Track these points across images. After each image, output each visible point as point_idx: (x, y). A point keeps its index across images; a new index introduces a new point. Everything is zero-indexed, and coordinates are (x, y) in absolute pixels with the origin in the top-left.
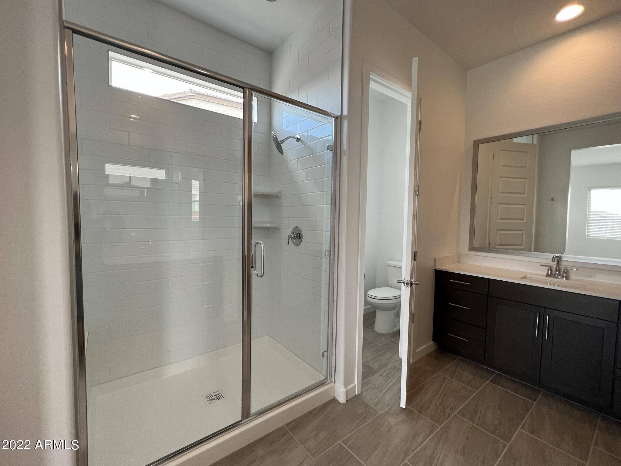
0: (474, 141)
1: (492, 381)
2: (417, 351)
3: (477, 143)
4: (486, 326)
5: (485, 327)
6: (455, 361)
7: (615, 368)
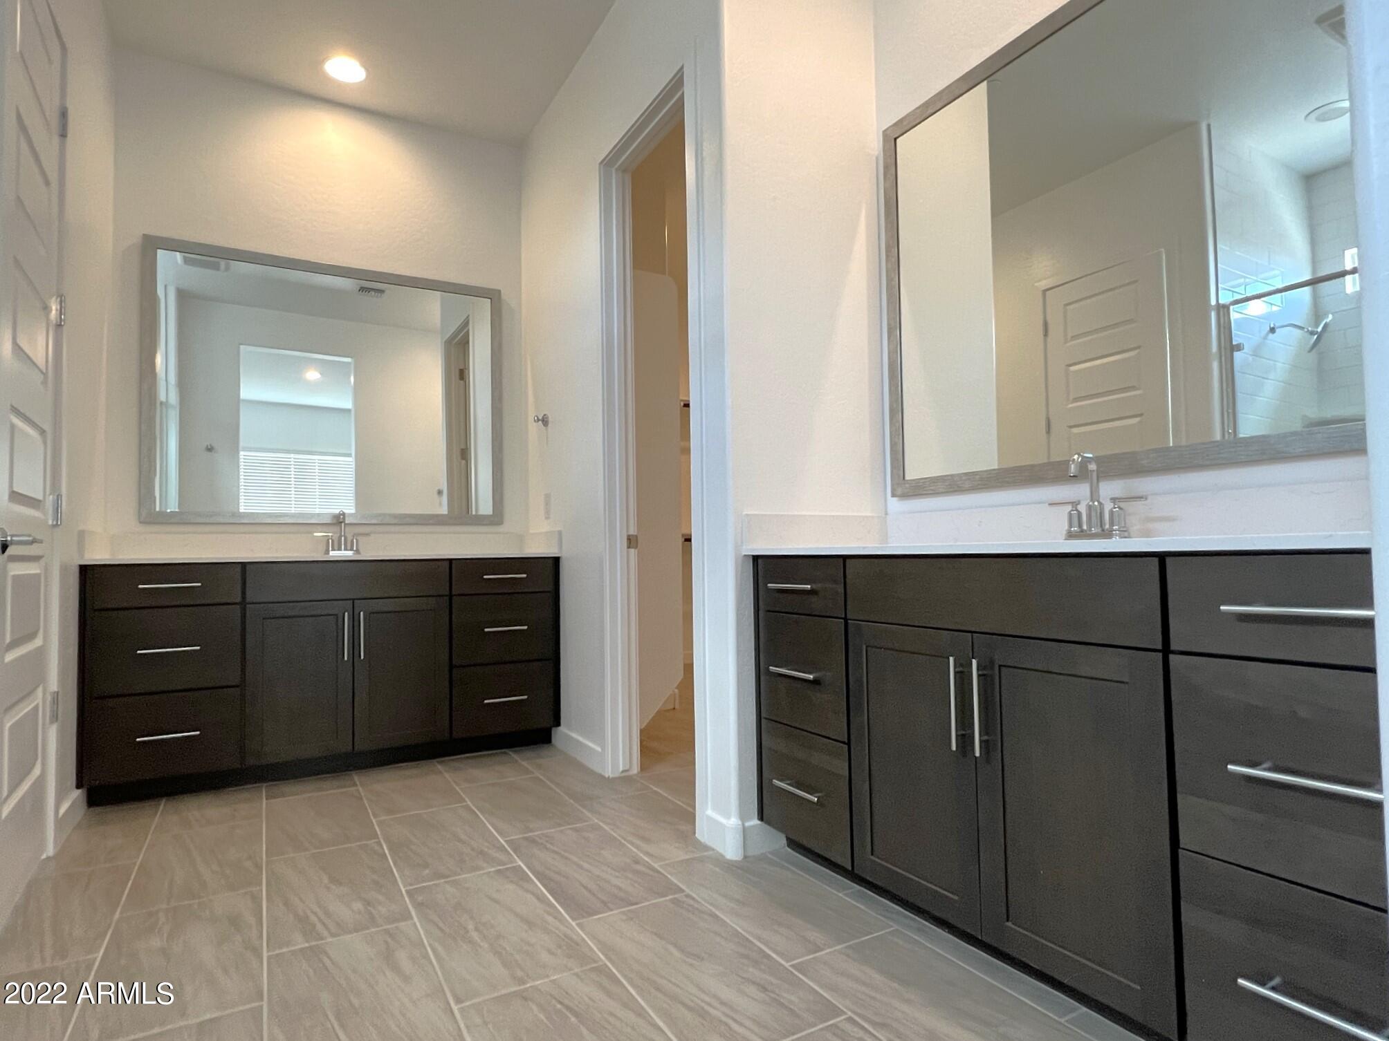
0: (144, 236)
2: (60, 815)
3: (152, 243)
4: (244, 677)
5: (239, 683)
6: (161, 807)
7: (451, 667)
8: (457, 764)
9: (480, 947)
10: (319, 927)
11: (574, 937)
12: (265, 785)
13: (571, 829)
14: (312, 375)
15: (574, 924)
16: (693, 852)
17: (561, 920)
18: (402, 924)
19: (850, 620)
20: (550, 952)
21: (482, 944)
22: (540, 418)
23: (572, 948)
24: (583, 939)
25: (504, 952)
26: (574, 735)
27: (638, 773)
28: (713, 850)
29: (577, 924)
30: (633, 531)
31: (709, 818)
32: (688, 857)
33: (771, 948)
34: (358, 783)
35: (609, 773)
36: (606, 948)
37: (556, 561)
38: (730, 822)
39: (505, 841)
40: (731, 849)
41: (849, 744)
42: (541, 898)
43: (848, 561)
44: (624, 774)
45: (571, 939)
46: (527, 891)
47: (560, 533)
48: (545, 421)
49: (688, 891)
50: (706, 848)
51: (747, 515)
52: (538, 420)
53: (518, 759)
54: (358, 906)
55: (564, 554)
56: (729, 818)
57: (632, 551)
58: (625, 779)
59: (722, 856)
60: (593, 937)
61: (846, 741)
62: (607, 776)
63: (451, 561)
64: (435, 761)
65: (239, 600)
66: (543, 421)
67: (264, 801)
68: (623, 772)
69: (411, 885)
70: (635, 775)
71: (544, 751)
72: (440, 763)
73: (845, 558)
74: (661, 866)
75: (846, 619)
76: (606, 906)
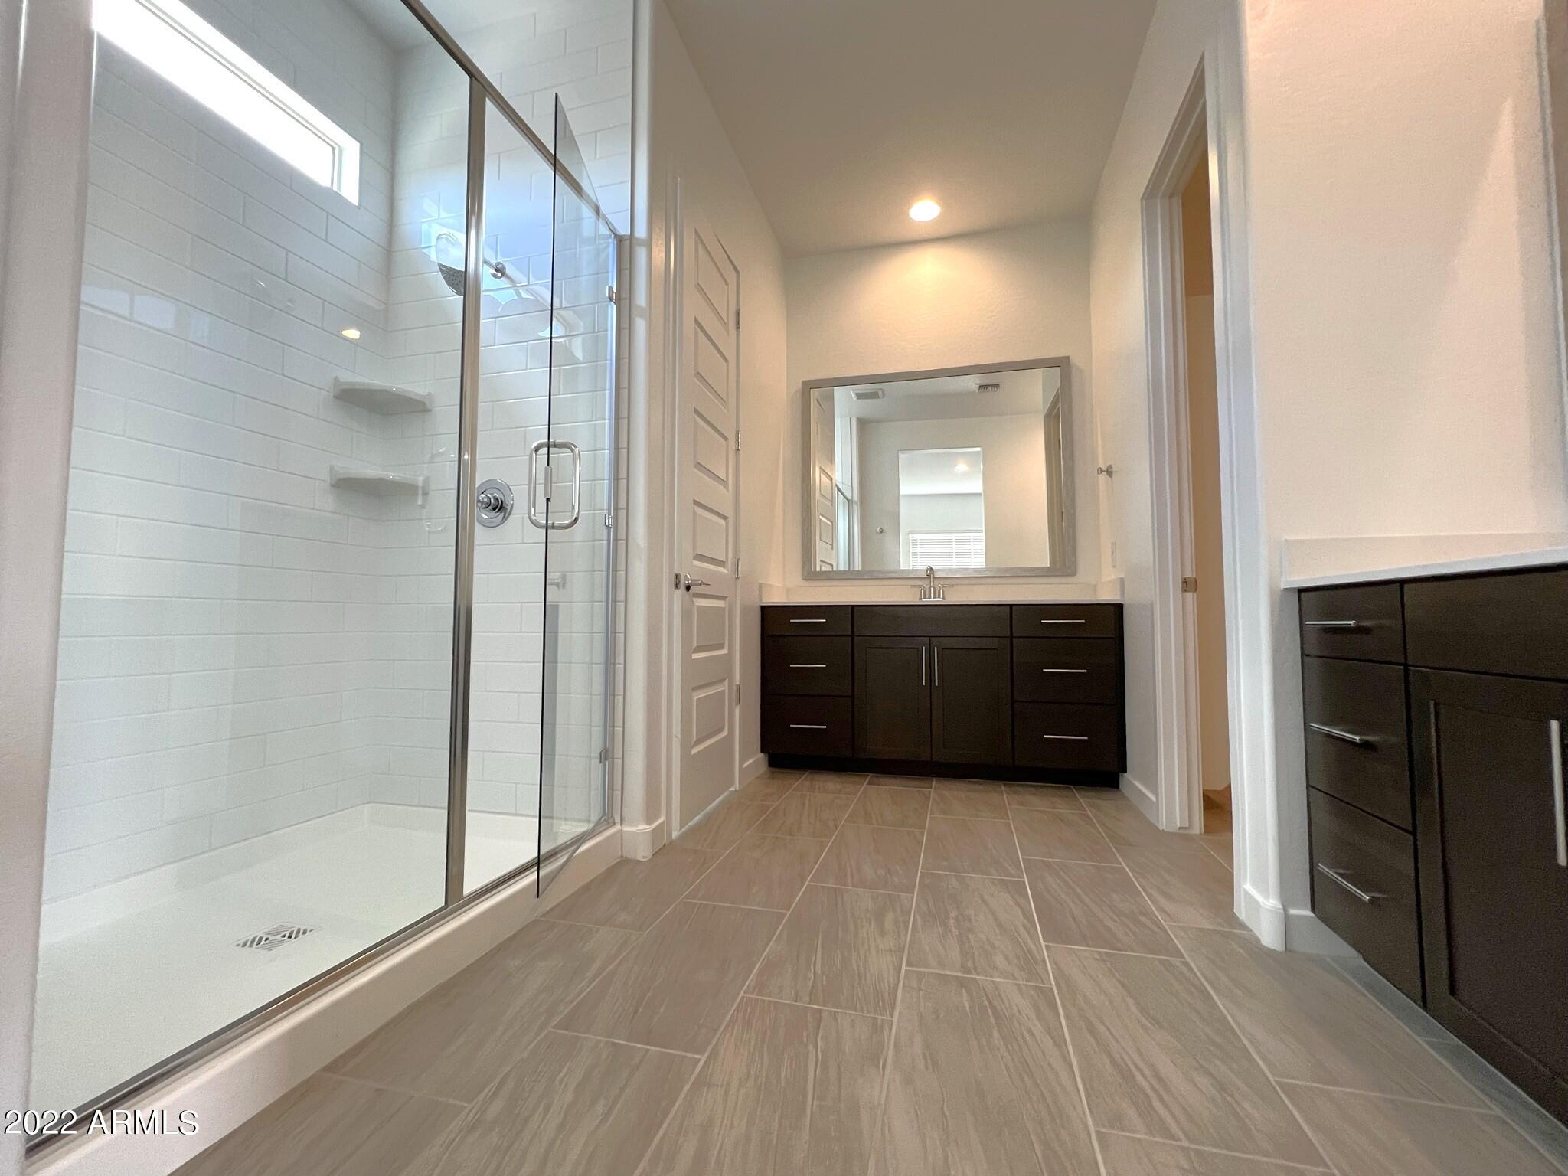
0: (803, 382)
1: (869, 783)
2: (744, 766)
3: (808, 386)
4: (853, 690)
5: (851, 694)
6: (805, 776)
7: (1013, 702)
8: (1020, 789)
9: (950, 931)
10: (849, 877)
11: (1037, 956)
12: (871, 774)
13: (1093, 865)
14: (962, 467)
15: (1043, 944)
16: (1222, 926)
17: (1033, 937)
18: (903, 895)
19: (1412, 666)
20: (1007, 958)
21: (954, 930)
22: (1104, 468)
23: (1029, 964)
24: (1044, 961)
25: (967, 945)
26: (1136, 783)
27: (1201, 834)
28: (1250, 930)
29: (1046, 946)
30: (1189, 574)
31: (1246, 893)
32: (1211, 927)
33: (1259, 1052)
34: (933, 787)
35: (1163, 825)
36: (1060, 974)
37: (1119, 607)
38: (1266, 903)
39: (1023, 859)
40: (1268, 934)
41: (1414, 833)
42: (1027, 915)
43: (1406, 586)
44: (1181, 831)
45: (1032, 955)
46: (1017, 904)
47: (1122, 580)
48: (1109, 472)
49: (1188, 959)
50: (1242, 926)
51: (1286, 540)
52: (1102, 471)
53: (1077, 795)
54: (882, 872)
55: (1126, 601)
56: (1267, 897)
57: (1189, 595)
58: (1183, 836)
59: (1258, 940)
60: (1055, 963)
61: (1410, 828)
62: (1161, 829)
63: (1011, 606)
64: (1001, 783)
65: (850, 633)
66: (1107, 471)
67: (865, 785)
68: (1180, 828)
69: (927, 869)
70: (1196, 835)
71: (1110, 794)
72: (1005, 785)
73: (1402, 582)
74: (1170, 926)
75: (1406, 665)
76: (1084, 941)
